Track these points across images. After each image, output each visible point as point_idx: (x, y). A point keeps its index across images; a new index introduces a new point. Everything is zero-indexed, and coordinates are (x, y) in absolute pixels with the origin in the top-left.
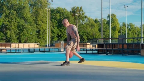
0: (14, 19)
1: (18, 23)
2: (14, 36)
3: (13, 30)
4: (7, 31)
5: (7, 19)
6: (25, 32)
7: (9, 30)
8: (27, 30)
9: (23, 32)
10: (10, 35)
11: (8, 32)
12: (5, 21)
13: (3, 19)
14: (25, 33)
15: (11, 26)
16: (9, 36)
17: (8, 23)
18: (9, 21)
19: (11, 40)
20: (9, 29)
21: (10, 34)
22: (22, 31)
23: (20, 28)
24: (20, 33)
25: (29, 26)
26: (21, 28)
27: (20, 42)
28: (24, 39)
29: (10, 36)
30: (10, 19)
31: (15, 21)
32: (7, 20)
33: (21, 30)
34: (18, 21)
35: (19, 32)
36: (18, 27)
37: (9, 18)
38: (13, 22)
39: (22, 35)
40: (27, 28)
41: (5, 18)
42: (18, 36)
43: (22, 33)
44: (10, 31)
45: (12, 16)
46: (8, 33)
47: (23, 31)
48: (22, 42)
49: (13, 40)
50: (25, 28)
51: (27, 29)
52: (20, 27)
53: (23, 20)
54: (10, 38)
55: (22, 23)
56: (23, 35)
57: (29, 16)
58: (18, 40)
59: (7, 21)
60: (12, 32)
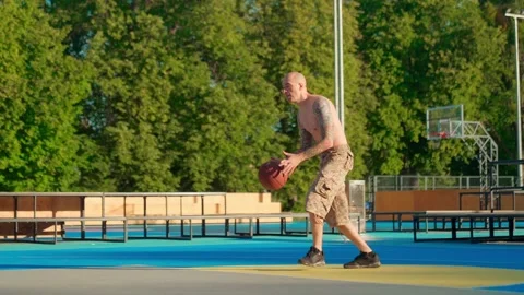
0: (153, 61)
1: (175, 80)
2: (154, 153)
3: (149, 121)
4: (117, 130)
5: (117, 62)
6: (214, 132)
7: (125, 126)
8: (222, 120)
9: (203, 133)
10: (131, 150)
11: (123, 132)
12: (104, 74)
13: (97, 65)
14: (211, 136)
15: (138, 101)
16: (126, 159)
17: (120, 85)
18: (123, 74)
19: (136, 177)
20: (126, 118)
21: (131, 145)
22: (199, 128)
23: (183, 112)
24: (185, 136)
25: (236, 99)
26: (189, 110)
27: (187, 186)
28: (208, 173)
29: (135, 158)
30: (130, 64)
31: (161, 74)
32: (113, 68)
33: (193, 122)
34: (176, 70)
35: (182, 130)
36: (176, 102)
37: (123, 58)
38: (146, 80)
39: (196, 147)
40: (223, 106)
41: (102, 57)
42: (175, 154)
43: (198, 138)
44: (129, 128)
45: (138, 47)
46: (122, 139)
47: (204, 127)
48: (196, 185)
49: (147, 178)
50: (212, 106)
51: (224, 112)
52: (188, 103)
53: (204, 66)
54: (132, 166)
55: (195, 83)
56: (202, 145)
57: (233, 38)
58: (177, 180)
59: (118, 75)
60: (144, 135)
